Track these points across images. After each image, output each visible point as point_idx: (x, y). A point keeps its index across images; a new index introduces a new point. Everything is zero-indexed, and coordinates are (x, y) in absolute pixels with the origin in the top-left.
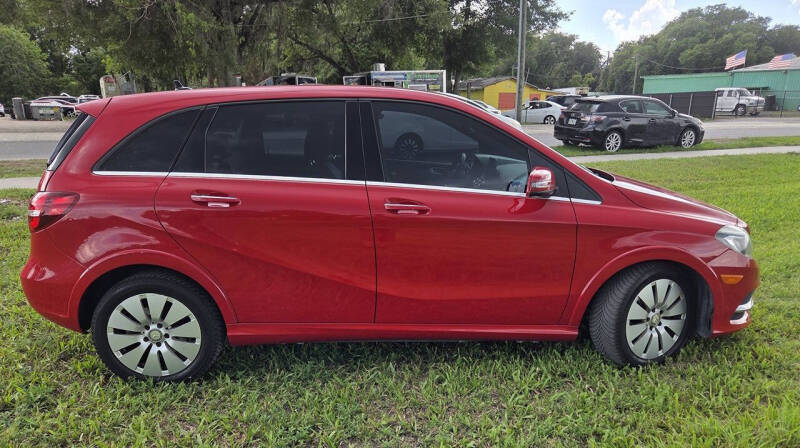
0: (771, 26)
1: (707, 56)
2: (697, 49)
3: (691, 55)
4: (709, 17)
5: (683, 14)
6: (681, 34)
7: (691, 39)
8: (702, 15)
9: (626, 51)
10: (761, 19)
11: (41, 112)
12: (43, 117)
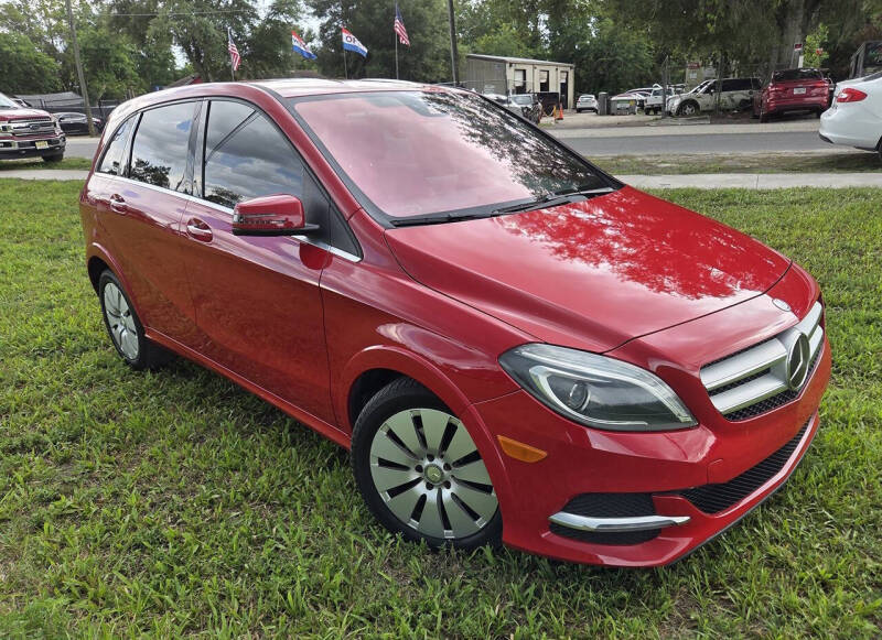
11: (619, 106)
12: (620, 112)
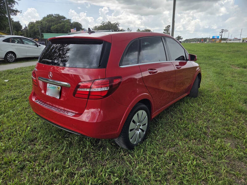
0: (72, 22)
1: (59, 28)
2: (55, 26)
3: (54, 28)
4: (56, 17)
5: (48, 15)
6: (49, 21)
7: (53, 23)
8: (53, 16)
9: (32, 25)
10: (69, 19)
